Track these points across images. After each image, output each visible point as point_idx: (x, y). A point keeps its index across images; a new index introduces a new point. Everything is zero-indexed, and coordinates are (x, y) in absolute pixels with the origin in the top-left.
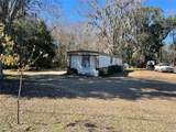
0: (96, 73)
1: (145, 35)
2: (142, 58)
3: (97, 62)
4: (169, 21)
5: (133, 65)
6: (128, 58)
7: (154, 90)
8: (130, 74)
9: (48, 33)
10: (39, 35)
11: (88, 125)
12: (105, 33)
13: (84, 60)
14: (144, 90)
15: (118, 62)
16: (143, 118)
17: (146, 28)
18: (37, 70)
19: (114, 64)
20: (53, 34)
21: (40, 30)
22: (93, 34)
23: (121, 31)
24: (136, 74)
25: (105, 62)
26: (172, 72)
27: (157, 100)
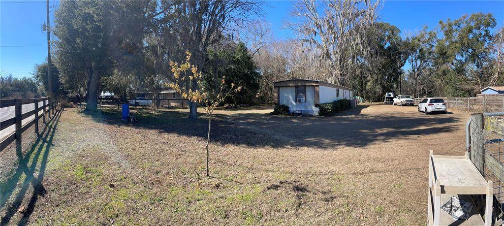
0: (316, 110)
1: (380, 60)
2: (379, 89)
3: (317, 95)
4: (406, 44)
5: (367, 98)
6: (361, 90)
7: (391, 130)
8: (364, 111)
9: (249, 58)
10: (238, 62)
11: (297, 189)
12: (328, 55)
13: (297, 93)
14: (379, 131)
15: (346, 94)
16: (372, 171)
17: (380, 51)
18: (236, 108)
19: (341, 97)
20: (255, 59)
21: (238, 56)
22: (311, 56)
23: (350, 53)
24: (372, 110)
25: (328, 95)
26: (412, 105)
27: (393, 142)
